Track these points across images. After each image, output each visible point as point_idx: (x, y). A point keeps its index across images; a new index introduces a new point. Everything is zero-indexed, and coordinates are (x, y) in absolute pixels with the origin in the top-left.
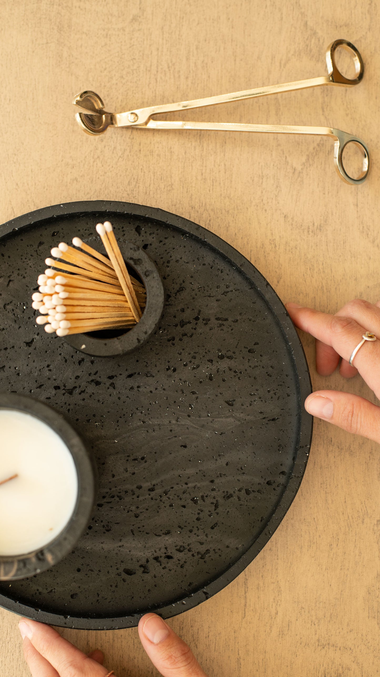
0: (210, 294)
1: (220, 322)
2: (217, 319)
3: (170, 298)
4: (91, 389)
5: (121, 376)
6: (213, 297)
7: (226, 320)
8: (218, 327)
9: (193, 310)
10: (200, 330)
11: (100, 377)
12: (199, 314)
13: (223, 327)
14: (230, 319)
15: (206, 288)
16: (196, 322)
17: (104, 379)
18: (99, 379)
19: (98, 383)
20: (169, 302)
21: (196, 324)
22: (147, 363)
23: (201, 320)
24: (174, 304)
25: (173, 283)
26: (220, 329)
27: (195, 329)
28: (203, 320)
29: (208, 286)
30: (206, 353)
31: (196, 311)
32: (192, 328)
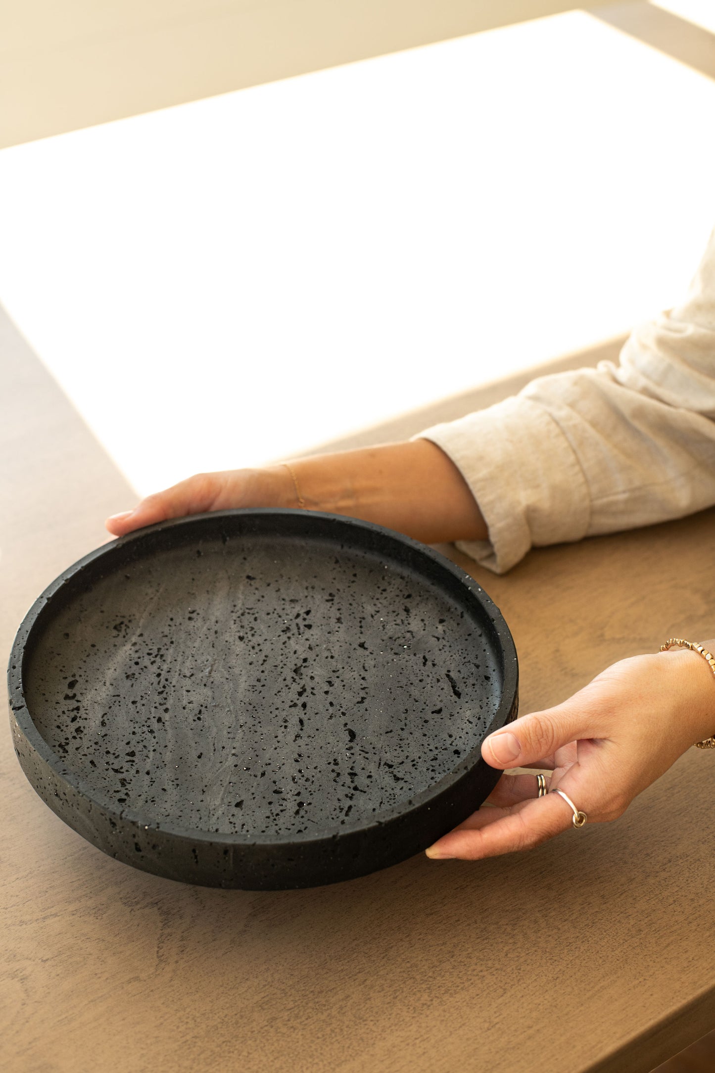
0: (384, 804)
1: (346, 809)
2: (350, 808)
3: (387, 767)
4: (296, 688)
5: (303, 714)
6: (380, 806)
7: (347, 815)
8: (340, 806)
9: (368, 786)
10: (340, 788)
11: (307, 696)
12: (361, 791)
13: (338, 810)
14: (346, 818)
15: (393, 801)
16: (352, 788)
17: (303, 699)
18: (305, 694)
19: (300, 694)
20: (383, 766)
21: (349, 787)
22: (313, 738)
23: (353, 792)
24: (380, 770)
25: (406, 772)
26: (337, 808)
27: (343, 785)
28: (352, 795)
29: (395, 803)
30: (310, 791)
31: (366, 789)
32: (345, 783)
